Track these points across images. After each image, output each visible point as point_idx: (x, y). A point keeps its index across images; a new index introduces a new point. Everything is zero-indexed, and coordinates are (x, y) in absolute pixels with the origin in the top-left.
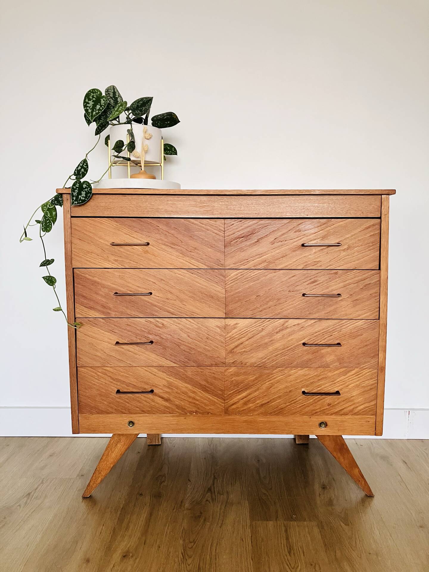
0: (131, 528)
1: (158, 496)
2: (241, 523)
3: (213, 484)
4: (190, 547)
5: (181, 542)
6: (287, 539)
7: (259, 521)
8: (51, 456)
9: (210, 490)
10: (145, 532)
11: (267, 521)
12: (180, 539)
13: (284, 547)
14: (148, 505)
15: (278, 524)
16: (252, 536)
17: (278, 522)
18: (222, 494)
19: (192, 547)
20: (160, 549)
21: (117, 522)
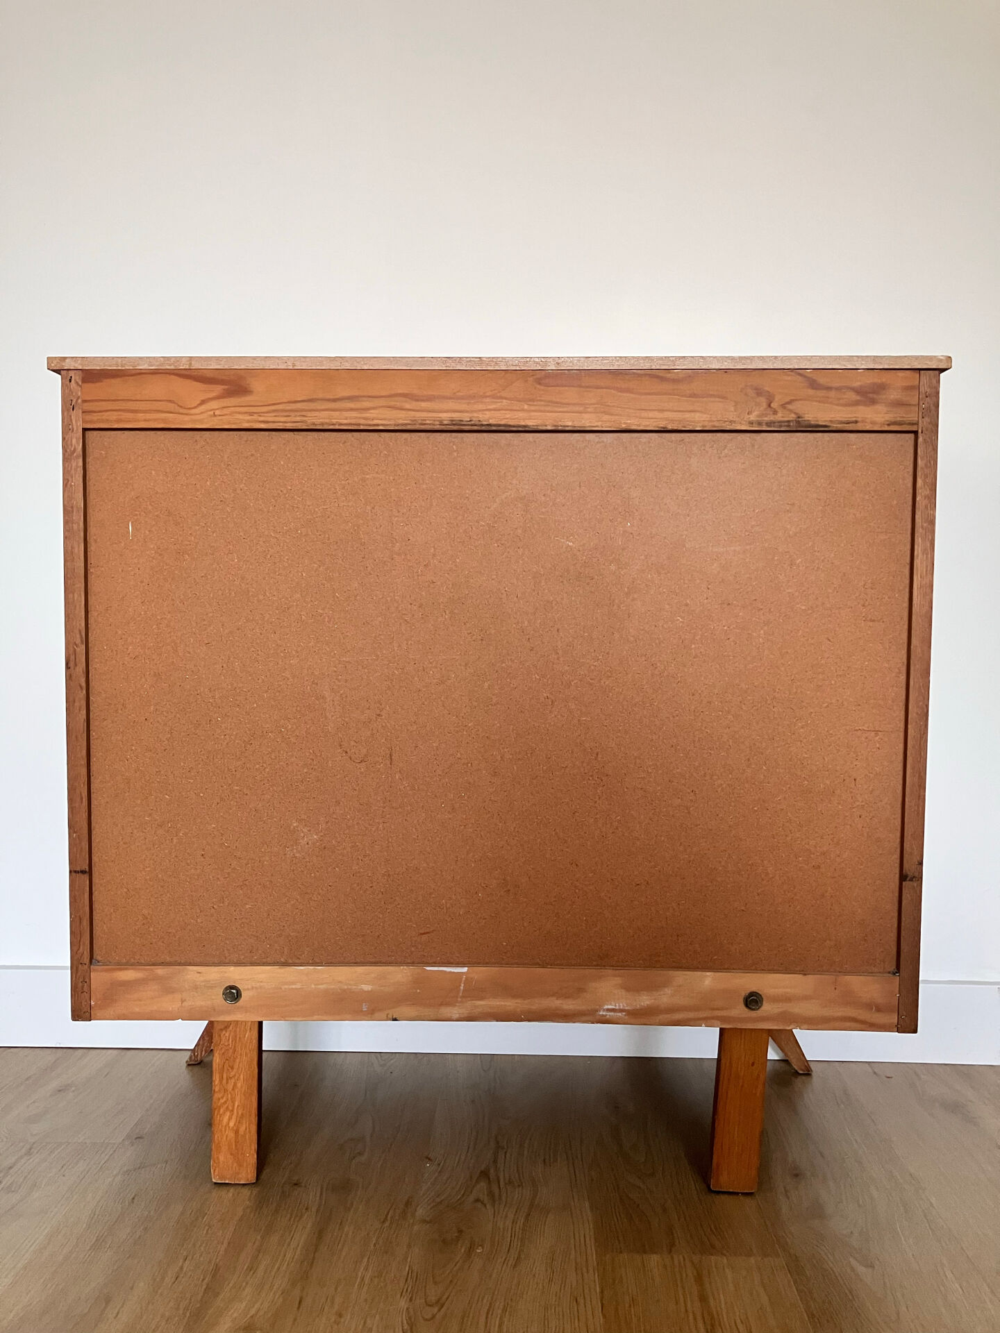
0: (262, 1268)
1: (344, 1187)
2: (572, 1257)
3: (495, 1162)
4: (426, 1317)
5: (403, 1304)
6: (703, 1299)
7: (621, 1252)
8: (60, 1091)
9: (485, 1174)
10: (303, 1275)
11: (645, 1252)
12: (399, 1296)
13: (695, 1319)
14: (314, 1209)
15: (676, 1262)
16: (602, 1292)
17: (675, 1256)
18: (519, 1186)
19: (434, 1317)
20: (342, 1320)
21: (226, 1250)
